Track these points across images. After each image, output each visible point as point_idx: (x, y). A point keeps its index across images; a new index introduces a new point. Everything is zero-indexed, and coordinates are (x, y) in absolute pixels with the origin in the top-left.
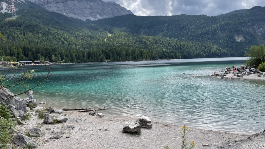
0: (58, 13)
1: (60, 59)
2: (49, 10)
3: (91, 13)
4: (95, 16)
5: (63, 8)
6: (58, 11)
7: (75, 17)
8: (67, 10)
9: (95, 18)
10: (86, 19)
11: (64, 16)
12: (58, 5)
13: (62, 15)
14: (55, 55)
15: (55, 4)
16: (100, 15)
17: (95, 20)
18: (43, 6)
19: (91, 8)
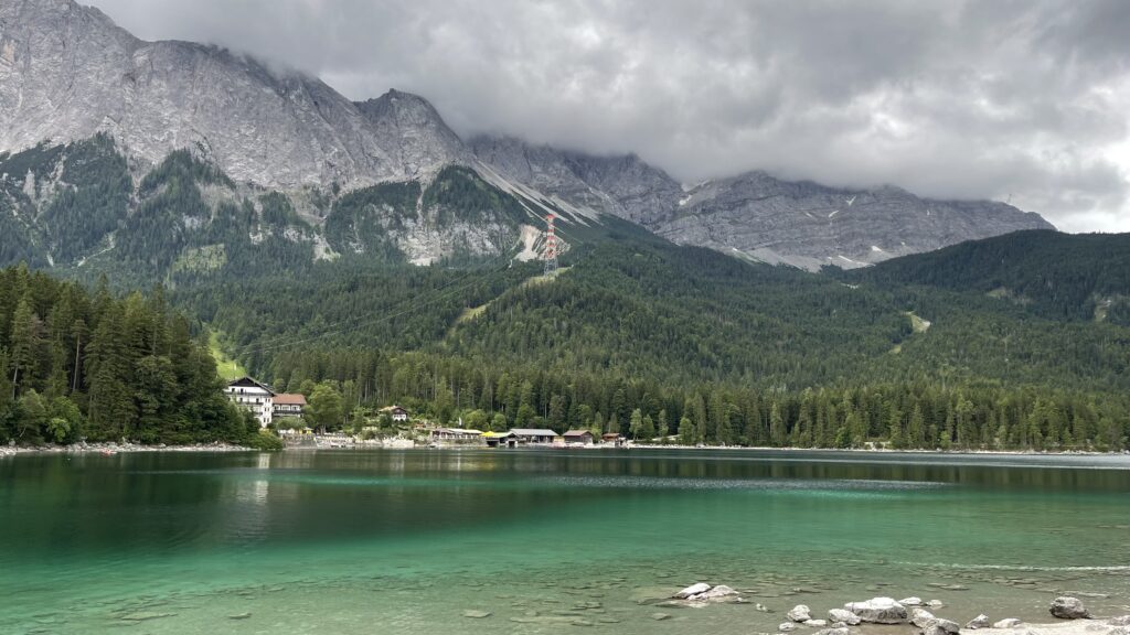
0: (707, 250)
2: (678, 242)
3: (841, 240)
4: (863, 250)
5: (731, 228)
6: (711, 242)
7: (775, 258)
8: (742, 236)
9: (859, 257)
10: (821, 263)
11: (730, 259)
12: (709, 218)
13: (719, 256)
15: (702, 216)
16: (885, 246)
17: (862, 264)
18: (659, 228)
19: (841, 220)
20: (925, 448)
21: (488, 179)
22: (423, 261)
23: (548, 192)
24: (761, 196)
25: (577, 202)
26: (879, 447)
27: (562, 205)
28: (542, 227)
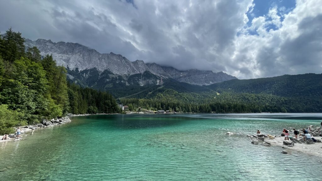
0: (185, 83)
1: (181, 110)
2: (180, 82)
3: (206, 81)
4: (208, 83)
5: (188, 80)
6: (185, 82)
7: (195, 84)
8: (191, 81)
10: (203, 85)
11: (189, 84)
12: (185, 78)
13: (187, 83)
14: (179, 107)
16: (212, 82)
17: (209, 85)
18: (178, 80)
19: (206, 78)
21: (152, 73)
22: (142, 85)
23: (161, 75)
25: (165, 76)
27: (163, 76)
28: (160, 80)
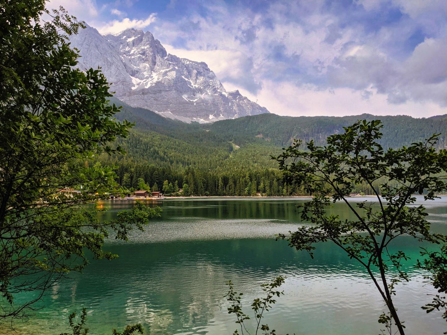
2: (132, 105)
4: (205, 116)
5: (154, 102)
6: (147, 107)
7: (173, 117)
10: (191, 120)
11: (156, 115)
15: (142, 95)
16: (215, 115)
19: (199, 103)
20: (278, 196)
24: (168, 90)
26: (262, 195)
